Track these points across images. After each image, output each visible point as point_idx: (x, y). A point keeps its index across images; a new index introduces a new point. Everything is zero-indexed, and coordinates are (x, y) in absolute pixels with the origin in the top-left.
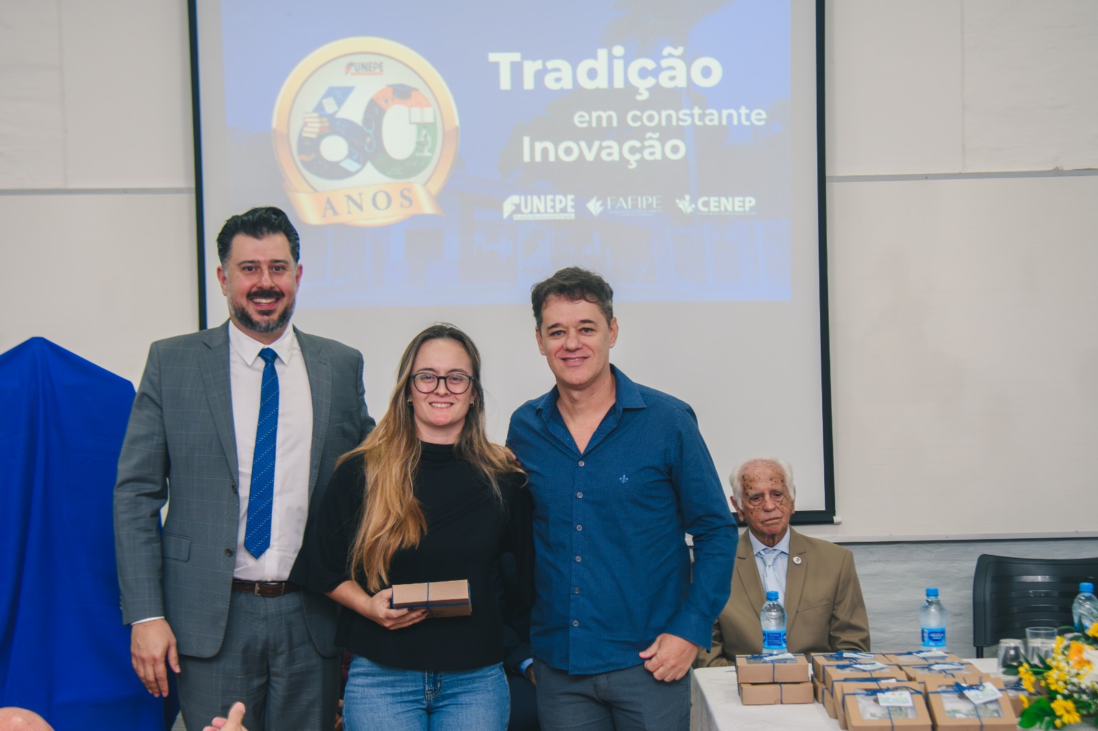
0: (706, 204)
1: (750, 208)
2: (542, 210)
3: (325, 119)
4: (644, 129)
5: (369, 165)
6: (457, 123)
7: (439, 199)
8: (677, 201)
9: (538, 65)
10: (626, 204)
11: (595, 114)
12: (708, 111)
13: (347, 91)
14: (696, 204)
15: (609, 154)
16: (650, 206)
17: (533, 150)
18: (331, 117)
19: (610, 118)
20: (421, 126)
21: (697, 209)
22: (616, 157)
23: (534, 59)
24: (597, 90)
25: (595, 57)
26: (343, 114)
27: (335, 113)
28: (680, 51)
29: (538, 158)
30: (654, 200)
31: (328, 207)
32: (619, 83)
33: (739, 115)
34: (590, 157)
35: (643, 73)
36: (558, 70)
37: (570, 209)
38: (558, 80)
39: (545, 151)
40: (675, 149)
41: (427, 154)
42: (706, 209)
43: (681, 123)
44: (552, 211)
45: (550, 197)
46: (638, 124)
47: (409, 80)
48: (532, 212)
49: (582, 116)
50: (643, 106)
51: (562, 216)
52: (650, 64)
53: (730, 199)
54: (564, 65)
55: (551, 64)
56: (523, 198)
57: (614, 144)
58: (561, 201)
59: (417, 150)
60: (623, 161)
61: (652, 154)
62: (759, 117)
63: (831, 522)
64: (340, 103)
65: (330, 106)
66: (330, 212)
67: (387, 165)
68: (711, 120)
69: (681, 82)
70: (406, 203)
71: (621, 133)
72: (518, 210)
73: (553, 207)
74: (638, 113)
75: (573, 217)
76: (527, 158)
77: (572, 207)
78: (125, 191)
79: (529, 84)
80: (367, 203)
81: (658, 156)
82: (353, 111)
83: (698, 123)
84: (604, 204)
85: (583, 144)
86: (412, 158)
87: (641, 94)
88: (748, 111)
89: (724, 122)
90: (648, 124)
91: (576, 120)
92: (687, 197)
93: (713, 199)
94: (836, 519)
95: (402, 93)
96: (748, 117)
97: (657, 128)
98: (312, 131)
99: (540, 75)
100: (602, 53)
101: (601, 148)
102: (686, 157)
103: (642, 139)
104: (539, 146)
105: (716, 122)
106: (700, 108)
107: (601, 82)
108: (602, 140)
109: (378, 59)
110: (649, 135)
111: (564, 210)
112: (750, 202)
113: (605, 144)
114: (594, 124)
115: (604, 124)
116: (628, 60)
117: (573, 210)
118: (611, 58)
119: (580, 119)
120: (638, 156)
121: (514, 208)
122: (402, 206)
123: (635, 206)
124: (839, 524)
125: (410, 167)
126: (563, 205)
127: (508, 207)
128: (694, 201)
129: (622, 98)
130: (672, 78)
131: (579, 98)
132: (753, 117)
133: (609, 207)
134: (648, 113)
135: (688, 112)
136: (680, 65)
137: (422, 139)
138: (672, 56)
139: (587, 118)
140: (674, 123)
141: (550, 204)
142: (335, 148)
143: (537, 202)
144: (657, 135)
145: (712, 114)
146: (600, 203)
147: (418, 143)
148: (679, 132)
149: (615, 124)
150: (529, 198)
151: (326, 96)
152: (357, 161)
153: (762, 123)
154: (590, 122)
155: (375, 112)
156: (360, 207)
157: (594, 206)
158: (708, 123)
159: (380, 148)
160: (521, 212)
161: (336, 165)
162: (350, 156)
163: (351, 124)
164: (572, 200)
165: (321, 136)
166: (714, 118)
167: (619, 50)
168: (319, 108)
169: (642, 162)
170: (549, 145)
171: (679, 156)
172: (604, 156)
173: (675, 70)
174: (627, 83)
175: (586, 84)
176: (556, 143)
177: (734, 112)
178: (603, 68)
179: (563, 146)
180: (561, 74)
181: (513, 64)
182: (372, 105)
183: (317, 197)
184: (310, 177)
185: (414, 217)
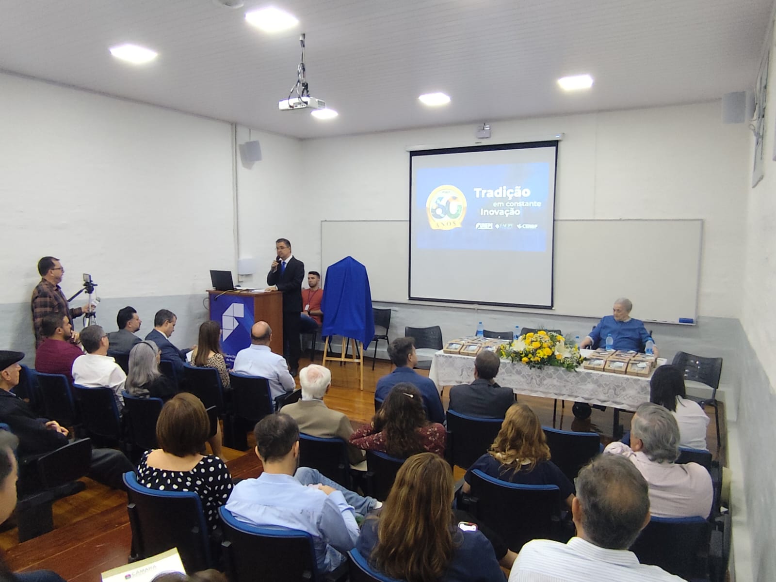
0: (525, 226)
1: (536, 228)
3: (437, 205)
5: (446, 216)
6: (466, 206)
7: (462, 224)
8: (517, 225)
10: (505, 226)
11: (498, 203)
13: (442, 198)
16: (510, 227)
17: (484, 212)
18: (439, 204)
19: (502, 205)
20: (458, 206)
21: (522, 227)
22: (503, 214)
23: (484, 190)
24: (499, 197)
25: (499, 188)
26: (441, 204)
28: (520, 187)
29: (485, 214)
30: (511, 225)
32: (504, 196)
34: (497, 214)
35: (511, 193)
39: (486, 213)
40: (517, 212)
41: (459, 213)
42: (524, 228)
43: (519, 206)
45: (487, 224)
46: (509, 206)
47: (456, 196)
48: (482, 227)
50: (510, 201)
51: (490, 229)
52: (512, 191)
53: (531, 225)
54: (491, 191)
55: (489, 191)
56: (481, 224)
57: (503, 211)
58: (489, 225)
59: (457, 212)
60: (505, 215)
61: (512, 213)
62: (539, 204)
63: (551, 309)
64: (441, 201)
65: (439, 202)
66: (438, 226)
67: (451, 215)
69: (520, 195)
71: (505, 208)
72: (479, 227)
74: (509, 203)
75: (492, 229)
76: (482, 214)
79: (483, 196)
80: (446, 225)
82: (443, 203)
83: (523, 206)
85: (495, 211)
86: (456, 214)
87: (510, 198)
89: (530, 206)
90: (511, 206)
92: (520, 225)
93: (526, 225)
94: (553, 308)
95: (455, 198)
96: (536, 204)
97: (514, 207)
98: (434, 208)
99: (486, 194)
100: (501, 188)
101: (499, 212)
102: (520, 215)
103: (509, 210)
104: (485, 211)
105: (528, 206)
106: (524, 202)
107: (500, 195)
108: (500, 209)
109: (449, 190)
110: (511, 209)
111: (490, 227)
112: (536, 226)
113: (501, 210)
114: (498, 206)
115: (501, 206)
116: (507, 190)
117: (492, 227)
118: (503, 189)
119: (495, 205)
122: (453, 225)
123: (507, 226)
124: (554, 310)
125: (455, 216)
127: (477, 226)
128: (522, 225)
129: (504, 199)
130: (518, 194)
131: (495, 199)
133: (501, 226)
134: (511, 203)
135: (521, 203)
136: (520, 191)
138: (518, 188)
140: (517, 206)
142: (439, 212)
143: (484, 225)
144: (513, 209)
146: (499, 225)
147: (457, 210)
148: (519, 208)
149: (503, 206)
151: (438, 199)
152: (444, 215)
153: (540, 206)
155: (448, 203)
156: (444, 225)
157: (497, 226)
158: (526, 205)
159: (449, 212)
161: (439, 215)
162: (442, 213)
163: (443, 206)
164: (492, 225)
165: (436, 209)
166: (527, 204)
167: (505, 187)
168: (436, 202)
169: (509, 215)
170: (487, 211)
171: (518, 214)
172: (500, 214)
173: (518, 192)
174: (507, 196)
175: (497, 196)
176: (489, 210)
177: (533, 203)
178: (501, 192)
179: (491, 211)
180: (491, 194)
181: (480, 191)
182: (448, 201)
183: (434, 224)
184: (433, 218)
185: (456, 228)
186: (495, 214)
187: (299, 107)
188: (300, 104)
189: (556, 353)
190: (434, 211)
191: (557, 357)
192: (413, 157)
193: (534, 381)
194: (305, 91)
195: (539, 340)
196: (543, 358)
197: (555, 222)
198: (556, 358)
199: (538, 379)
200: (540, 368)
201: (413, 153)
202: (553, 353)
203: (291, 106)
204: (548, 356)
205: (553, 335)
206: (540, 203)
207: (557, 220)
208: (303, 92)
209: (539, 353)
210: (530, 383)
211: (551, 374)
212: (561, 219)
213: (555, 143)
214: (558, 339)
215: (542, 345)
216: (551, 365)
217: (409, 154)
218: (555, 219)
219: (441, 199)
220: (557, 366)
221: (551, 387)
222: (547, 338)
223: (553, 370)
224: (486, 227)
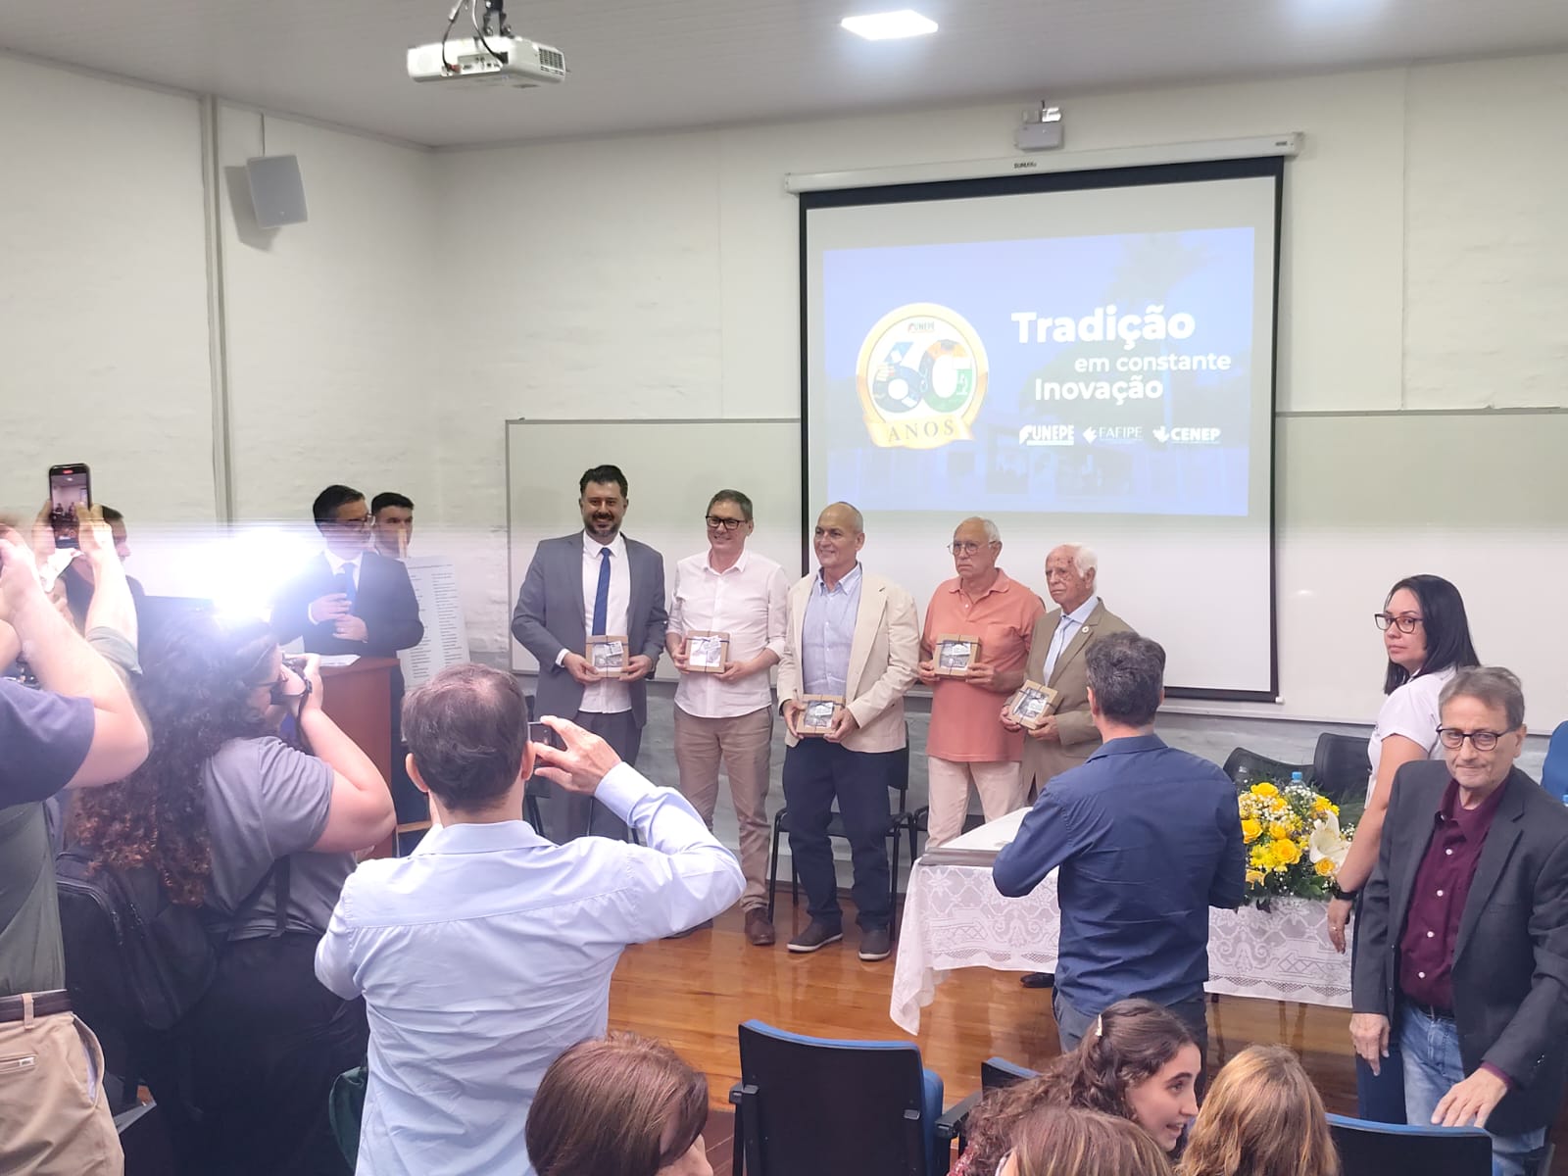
0: (1178, 434)
1: (1216, 439)
2: (1049, 437)
3: (892, 367)
4: (1130, 373)
5: (923, 401)
6: (987, 369)
7: (973, 428)
8: (1155, 431)
9: (1049, 322)
10: (1114, 433)
11: (1092, 361)
12: (1181, 359)
13: (909, 345)
14: (1170, 432)
15: (1102, 393)
16: (1132, 436)
17: (1043, 390)
18: (897, 366)
19: (1103, 364)
20: (961, 371)
21: (1170, 438)
22: (1107, 396)
23: (1046, 318)
24: (1094, 342)
26: (905, 363)
27: (900, 362)
29: (1047, 397)
30: (1136, 430)
32: (1111, 336)
33: (1208, 361)
34: (1087, 395)
35: (1131, 327)
36: (1064, 326)
37: (1071, 438)
38: (1064, 334)
39: (1052, 390)
40: (1154, 389)
41: (964, 392)
42: (1177, 438)
43: (1159, 368)
44: (1058, 438)
45: (1055, 427)
46: (1126, 369)
47: (953, 336)
48: (1041, 439)
49: (1081, 363)
50: (1130, 354)
51: (1064, 443)
52: (1135, 319)
53: (1199, 430)
54: (1068, 322)
55: (1059, 321)
56: (1035, 428)
57: (1106, 385)
58: (1063, 431)
59: (957, 390)
60: (1113, 399)
61: (1136, 393)
62: (1224, 362)
63: (1274, 702)
64: (903, 354)
65: (896, 357)
66: (894, 437)
67: (936, 402)
68: (1184, 365)
69: (1161, 335)
70: (949, 431)
71: (1112, 376)
72: (1030, 437)
73: (1058, 435)
74: (1125, 360)
75: (1072, 443)
76: (1038, 397)
77: (1072, 435)
78: (759, 421)
79: (1041, 337)
80: (920, 431)
81: (1140, 395)
82: (913, 361)
83: (1174, 368)
84: (1097, 434)
85: (1082, 385)
86: (953, 396)
87: (1128, 344)
88: (1215, 358)
89: (1195, 367)
90: (1133, 369)
91: (1077, 366)
92: (1163, 428)
93: (1184, 431)
94: (1279, 700)
95: (948, 346)
96: (1215, 362)
97: (1141, 372)
98: (883, 377)
99: (1050, 331)
100: (1099, 311)
101: (1095, 389)
102: (1162, 396)
103: (1128, 381)
104: (1048, 386)
105: (1188, 367)
106: (1176, 355)
107: (1097, 336)
108: (1098, 381)
109: (931, 320)
110: (1134, 377)
111: (1065, 438)
112: (1216, 432)
113: (1099, 384)
114: (1091, 369)
115: (1099, 369)
116: (1119, 316)
117: (1073, 438)
118: (1106, 315)
119: (1080, 365)
120: (1124, 395)
121: (1028, 435)
122: (945, 433)
123: (1121, 435)
124: (1281, 704)
125: (951, 404)
126: (1065, 434)
127: (1023, 434)
128: (1168, 431)
129: (1113, 348)
130: (1154, 331)
131: (1082, 349)
132: (1220, 363)
133: (1101, 436)
134: (1133, 360)
135: (1165, 359)
136: (1160, 320)
137: (961, 382)
138: (1154, 310)
139: (1085, 364)
140: (1154, 368)
141: (1055, 432)
142: (898, 389)
143: (1045, 431)
144: (1140, 377)
145: (1184, 360)
146: (1094, 431)
147: (958, 385)
148: (1157, 375)
149: (1107, 369)
150: (1039, 427)
151: (894, 349)
152: (914, 399)
153: (1228, 367)
154: (1088, 368)
155: (928, 361)
156: (916, 435)
157: (1089, 435)
158: (1181, 367)
159: (931, 389)
160: (1032, 439)
161: (900, 402)
162: (909, 395)
163: (910, 371)
164: (1072, 430)
165: (889, 380)
166: (1186, 363)
167: (1112, 309)
169: (1127, 399)
170: (1056, 386)
171: (1157, 395)
172: (1098, 395)
173: (1157, 324)
174: (1117, 336)
175: (1086, 337)
176: (1061, 384)
177: (1203, 358)
178: (1101, 324)
179: (1066, 387)
180: (1066, 330)
181: (1030, 322)
182: (926, 356)
183: (885, 426)
184: (881, 411)
185: (954, 442)
186: (1080, 393)
187: (477, 69)
188: (479, 58)
189: (1316, 857)
190: (881, 387)
191: (1316, 867)
192: (809, 212)
193: (1247, 947)
194: (495, 16)
195: (1256, 813)
196: (1274, 872)
197: (1277, 419)
198: (1314, 873)
199: (1258, 942)
200: (1264, 907)
201: (810, 200)
202: (1305, 857)
203: (448, 67)
204: (1288, 866)
205: (1300, 797)
206: (1228, 360)
207: (1285, 414)
208: (486, 20)
209: (1259, 857)
210: (1232, 955)
211: (1299, 922)
212: (1295, 409)
213: (1271, 166)
214: (1320, 810)
215: (1268, 828)
216: (1298, 894)
217: (796, 201)
218: (1277, 410)
219: (903, 348)
220: (1320, 898)
221: (1300, 967)
222: (1282, 807)
223: (1305, 912)
224: (1052, 439)
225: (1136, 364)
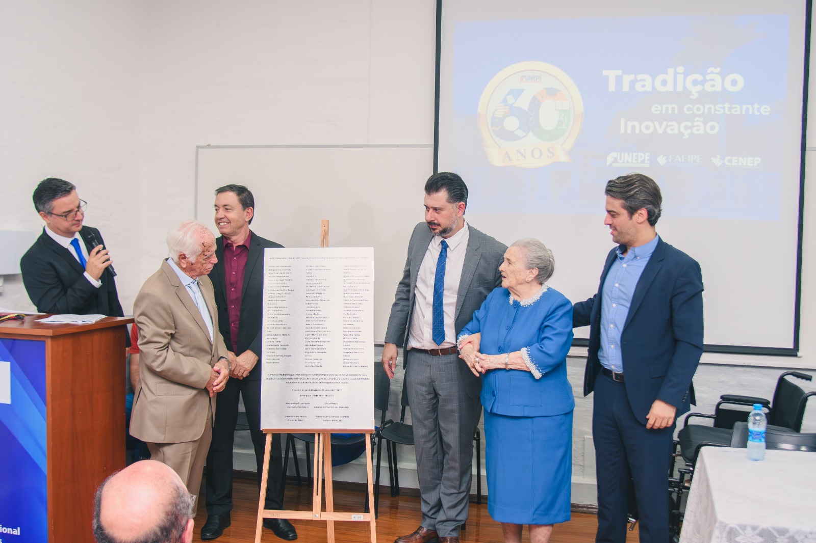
0: (730, 161)
1: (757, 164)
2: (630, 161)
3: (507, 107)
4: (694, 115)
5: (531, 133)
6: (582, 110)
7: (570, 153)
8: (712, 158)
9: (632, 77)
10: (680, 159)
11: (664, 106)
12: (734, 106)
13: (520, 92)
14: (724, 161)
15: (672, 130)
16: (695, 161)
17: (626, 126)
18: (511, 106)
19: (673, 109)
20: (562, 111)
21: (724, 163)
22: (676, 132)
23: (630, 74)
24: (667, 92)
25: (667, 74)
26: (517, 104)
27: (513, 104)
28: (718, 70)
29: (629, 131)
30: (698, 158)
31: (506, 156)
32: (680, 88)
33: (753, 109)
34: (660, 131)
35: (695, 83)
36: (644, 80)
38: (643, 86)
39: (633, 127)
40: (712, 128)
41: (564, 127)
42: (729, 164)
43: (717, 112)
44: (636, 162)
45: (635, 154)
46: (690, 112)
47: (556, 86)
48: (624, 162)
49: (656, 107)
50: (694, 102)
51: (642, 165)
52: (699, 78)
53: (745, 158)
54: (647, 78)
55: (639, 77)
56: (619, 154)
57: (675, 124)
58: (641, 157)
59: (558, 125)
60: (680, 134)
61: (698, 130)
62: (765, 110)
63: (796, 356)
64: (516, 98)
65: (510, 99)
66: (507, 159)
67: (541, 134)
68: (736, 111)
69: (718, 88)
70: (551, 155)
71: (680, 118)
72: (615, 161)
73: (637, 160)
74: (691, 106)
75: (648, 165)
76: (622, 131)
77: (648, 160)
78: (398, 146)
79: (626, 88)
80: (529, 155)
81: (702, 132)
82: (523, 103)
83: (727, 112)
84: (667, 159)
85: (656, 123)
86: (555, 129)
87: (693, 95)
88: (759, 106)
89: (744, 112)
90: (697, 113)
91: (653, 109)
92: (719, 156)
93: (734, 158)
94: (799, 354)
95: (552, 93)
96: (759, 110)
97: (702, 115)
98: (500, 114)
99: (632, 83)
100: (671, 71)
101: (667, 126)
102: (719, 132)
103: (692, 121)
104: (630, 124)
105: (738, 113)
106: (729, 104)
107: (669, 88)
108: (668, 121)
109: (538, 74)
110: (697, 119)
111: (643, 162)
112: (758, 160)
113: (670, 123)
115: (670, 112)
116: (686, 75)
117: (648, 162)
118: (676, 73)
119: (655, 109)
120: (689, 131)
121: (613, 159)
122: (548, 157)
123: (686, 160)
124: (801, 357)
125: (553, 135)
126: (642, 159)
127: (610, 159)
129: (681, 97)
130: (713, 86)
131: (655, 97)
132: (762, 110)
133: (670, 161)
134: (697, 106)
135: (722, 106)
136: (718, 79)
137: (562, 119)
138: (714, 72)
139: (660, 108)
140: (713, 112)
141: (635, 158)
142: (511, 123)
143: (627, 156)
144: (701, 119)
145: (736, 108)
146: (665, 158)
147: (559, 121)
148: (715, 118)
149: (676, 112)
150: (623, 154)
151: (509, 94)
152: (524, 131)
153: (767, 114)
154: (661, 111)
155: (535, 104)
156: (524, 157)
157: (661, 160)
158: (733, 112)
159: (538, 124)
160: (618, 163)
161: (512, 133)
162: (520, 128)
163: (522, 110)
164: (648, 156)
165: (505, 117)
166: (738, 110)
167: (681, 69)
169: (691, 135)
170: (637, 124)
171: (714, 132)
172: (669, 131)
173: (715, 81)
174: (685, 89)
175: (660, 88)
176: (640, 123)
177: (750, 107)
178: (672, 80)
179: (644, 124)
180: (645, 83)
181: (617, 77)
182: (534, 99)
184: (498, 139)
185: (554, 164)
186: (655, 129)
190: (498, 122)
197: (807, 152)
206: (769, 109)
218: (807, 145)
219: (516, 93)
224: (632, 162)
225: (698, 109)
